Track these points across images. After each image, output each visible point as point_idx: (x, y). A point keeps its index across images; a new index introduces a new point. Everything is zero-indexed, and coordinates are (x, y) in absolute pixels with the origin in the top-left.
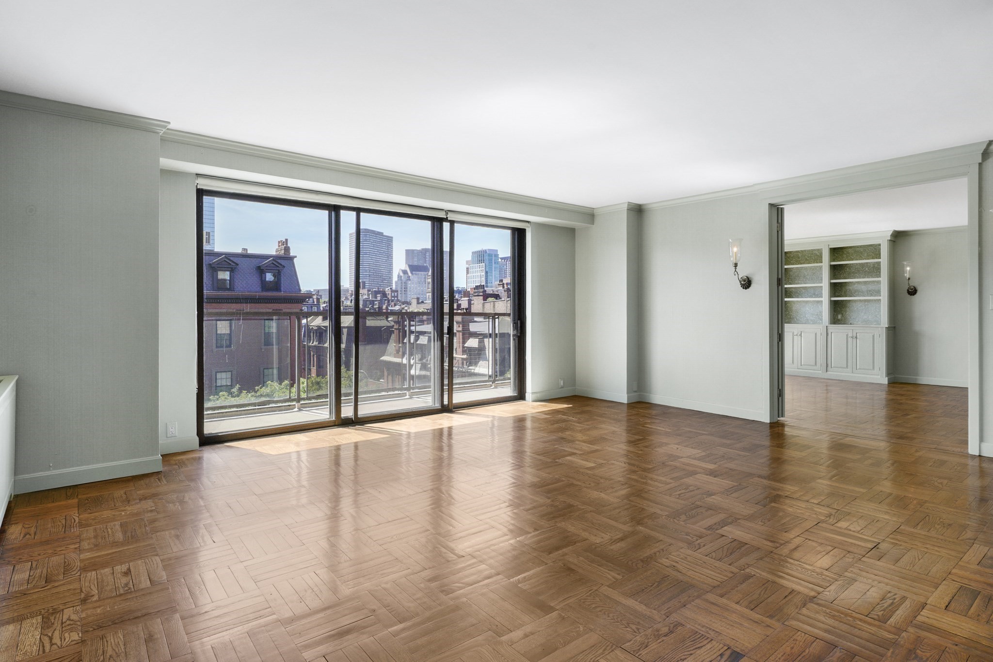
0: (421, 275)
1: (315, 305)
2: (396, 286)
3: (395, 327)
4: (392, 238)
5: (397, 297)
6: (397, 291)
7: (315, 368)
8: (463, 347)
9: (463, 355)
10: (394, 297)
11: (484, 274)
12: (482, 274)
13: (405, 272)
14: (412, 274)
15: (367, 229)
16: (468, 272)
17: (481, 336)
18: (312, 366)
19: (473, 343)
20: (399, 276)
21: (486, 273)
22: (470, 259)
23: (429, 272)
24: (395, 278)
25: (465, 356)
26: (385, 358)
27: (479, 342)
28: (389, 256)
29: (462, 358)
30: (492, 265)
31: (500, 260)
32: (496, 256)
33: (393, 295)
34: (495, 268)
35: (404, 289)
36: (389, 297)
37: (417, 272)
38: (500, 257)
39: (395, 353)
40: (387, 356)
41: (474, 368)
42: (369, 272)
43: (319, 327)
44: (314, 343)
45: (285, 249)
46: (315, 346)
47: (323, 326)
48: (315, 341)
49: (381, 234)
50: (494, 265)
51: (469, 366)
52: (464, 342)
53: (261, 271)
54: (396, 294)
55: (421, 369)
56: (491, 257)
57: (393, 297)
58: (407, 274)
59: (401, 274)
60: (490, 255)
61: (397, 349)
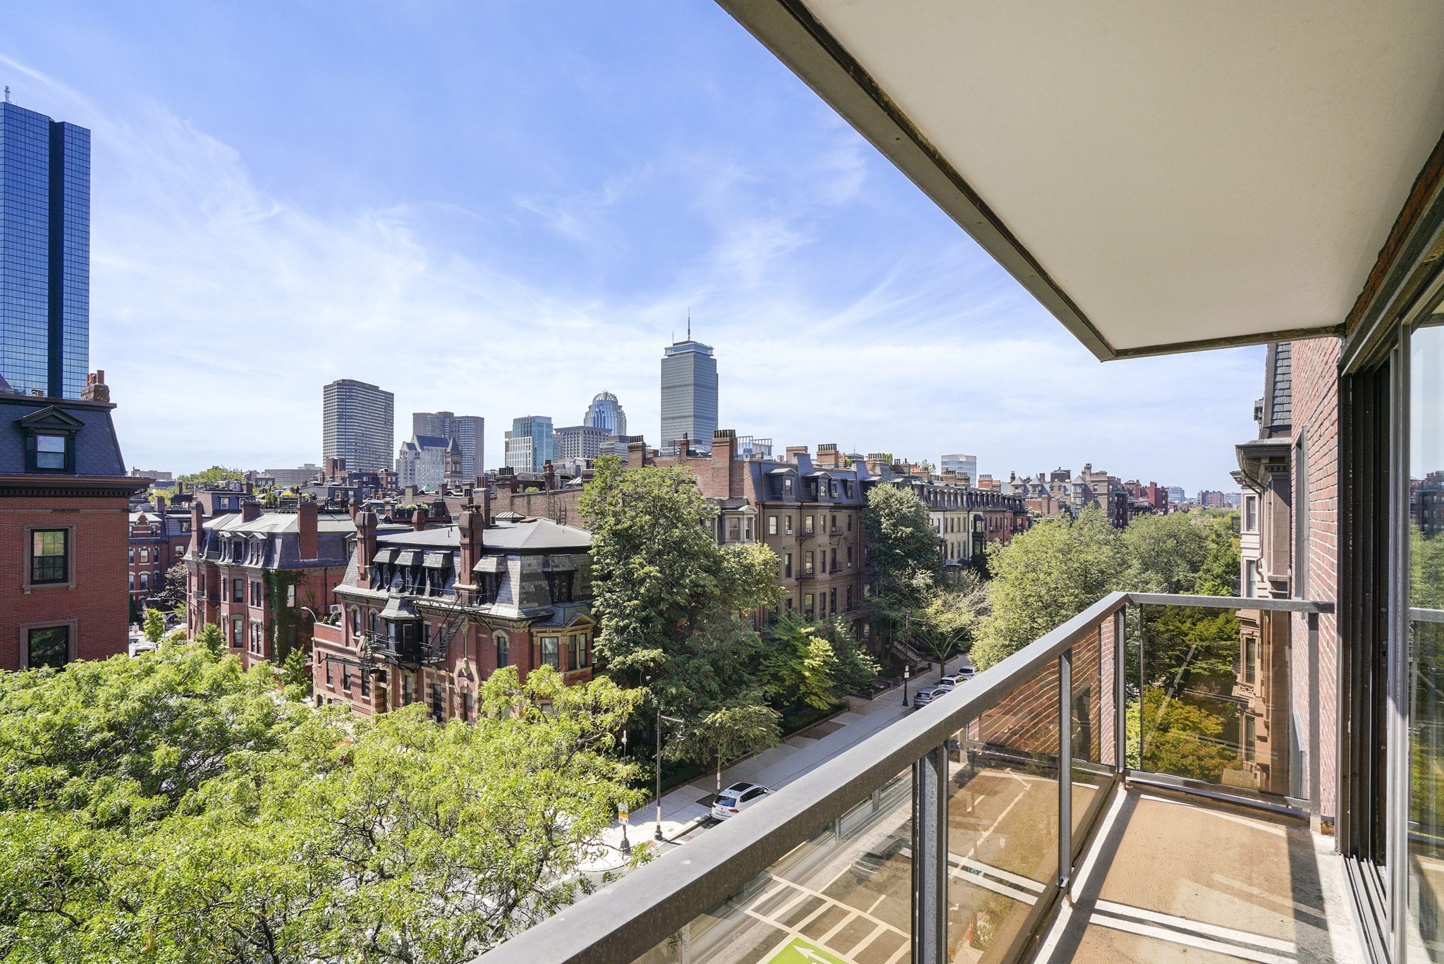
0: (437, 451)
1: (245, 494)
2: (397, 466)
4: (393, 394)
5: (396, 483)
6: (396, 474)
7: (227, 602)
8: (472, 572)
9: (470, 584)
10: (391, 483)
11: (531, 451)
12: (528, 452)
13: (411, 446)
14: (422, 449)
15: (353, 381)
16: (507, 450)
17: (503, 554)
18: (222, 598)
19: (488, 565)
20: (402, 452)
21: (535, 450)
22: (511, 429)
23: (447, 447)
24: (396, 456)
25: (474, 587)
26: (341, 588)
27: (499, 564)
28: (388, 421)
29: (469, 590)
30: (543, 440)
31: (554, 432)
32: (550, 426)
33: (389, 480)
34: (547, 443)
35: (409, 472)
36: (384, 483)
37: (430, 448)
38: (554, 427)
39: (360, 579)
40: (346, 584)
41: (489, 607)
42: (356, 445)
43: (234, 534)
44: (226, 560)
45: (95, 391)
46: (226, 566)
47: (242, 532)
48: (227, 557)
49: (376, 388)
50: (545, 440)
51: (480, 604)
52: (473, 564)
54: (394, 478)
55: (400, 608)
56: (541, 428)
57: (389, 483)
58: (416, 449)
59: (406, 449)
60: (540, 425)
61: (363, 573)
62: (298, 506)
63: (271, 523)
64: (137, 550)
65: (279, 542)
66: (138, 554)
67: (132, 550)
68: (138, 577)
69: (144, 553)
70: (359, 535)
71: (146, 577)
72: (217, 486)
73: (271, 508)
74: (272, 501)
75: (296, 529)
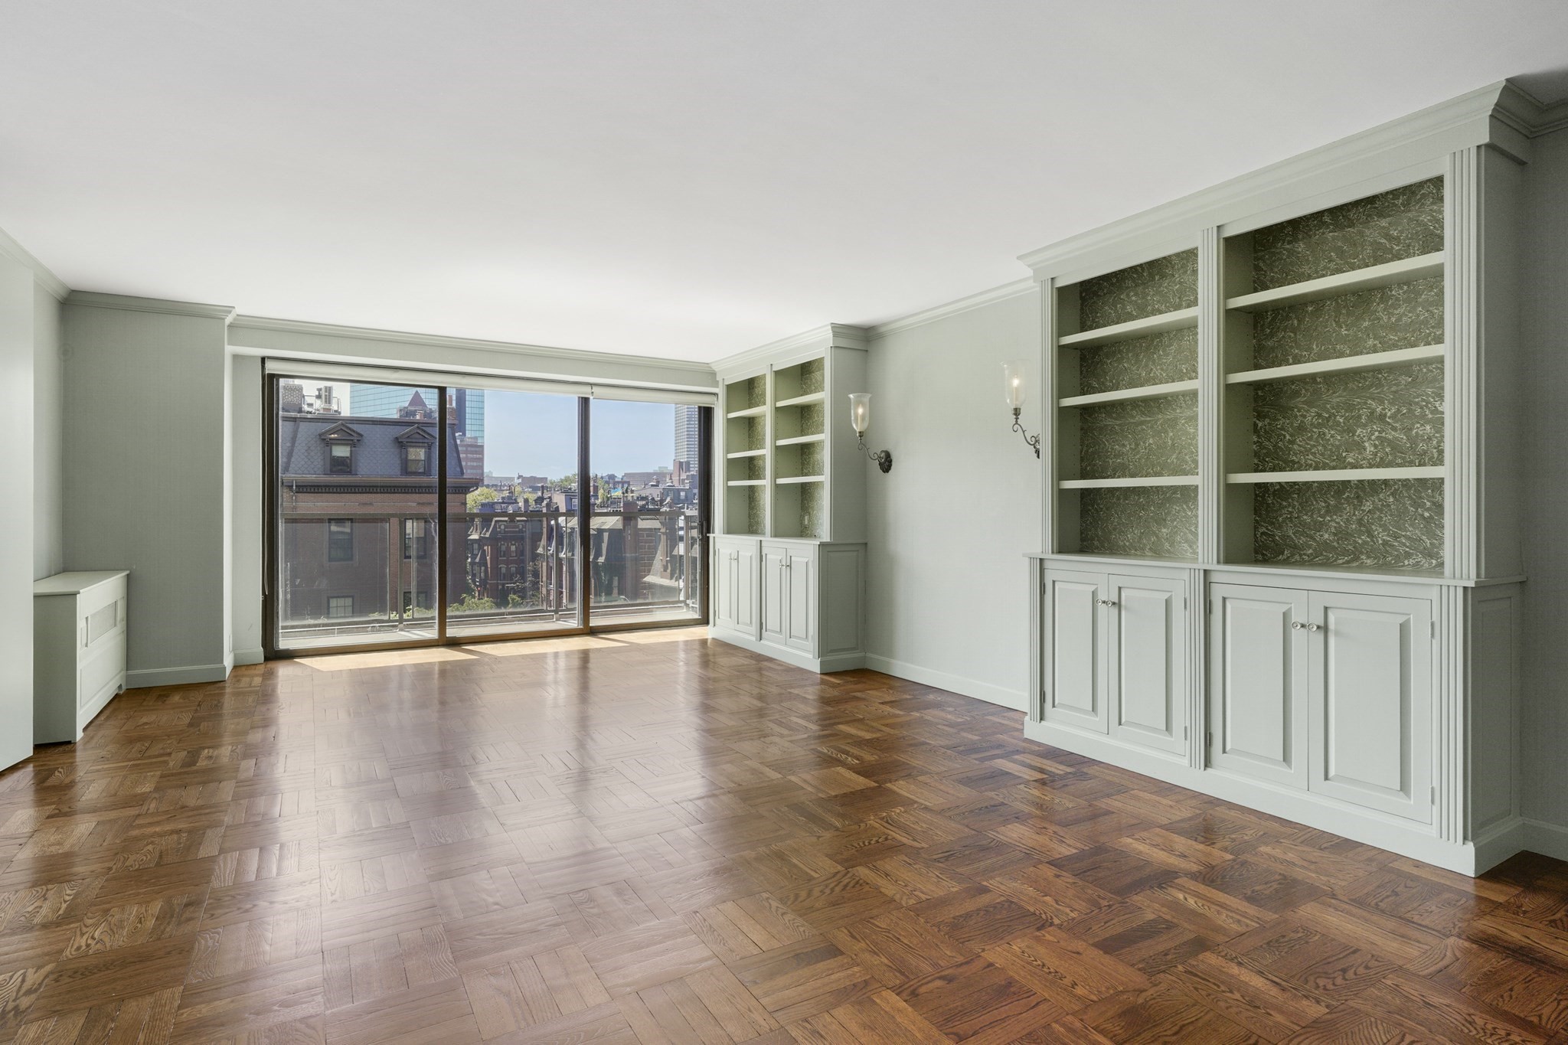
3: (661, 531)
26: (646, 579)
39: (662, 570)
40: (653, 575)
53: (401, 444)
61: (665, 564)
62: (622, 505)
63: (601, 521)
64: (508, 545)
65: (606, 535)
66: (508, 548)
67: (504, 544)
68: (508, 569)
69: (513, 548)
70: (663, 530)
71: (514, 569)
72: (570, 489)
73: (604, 507)
74: (605, 500)
75: (620, 526)
